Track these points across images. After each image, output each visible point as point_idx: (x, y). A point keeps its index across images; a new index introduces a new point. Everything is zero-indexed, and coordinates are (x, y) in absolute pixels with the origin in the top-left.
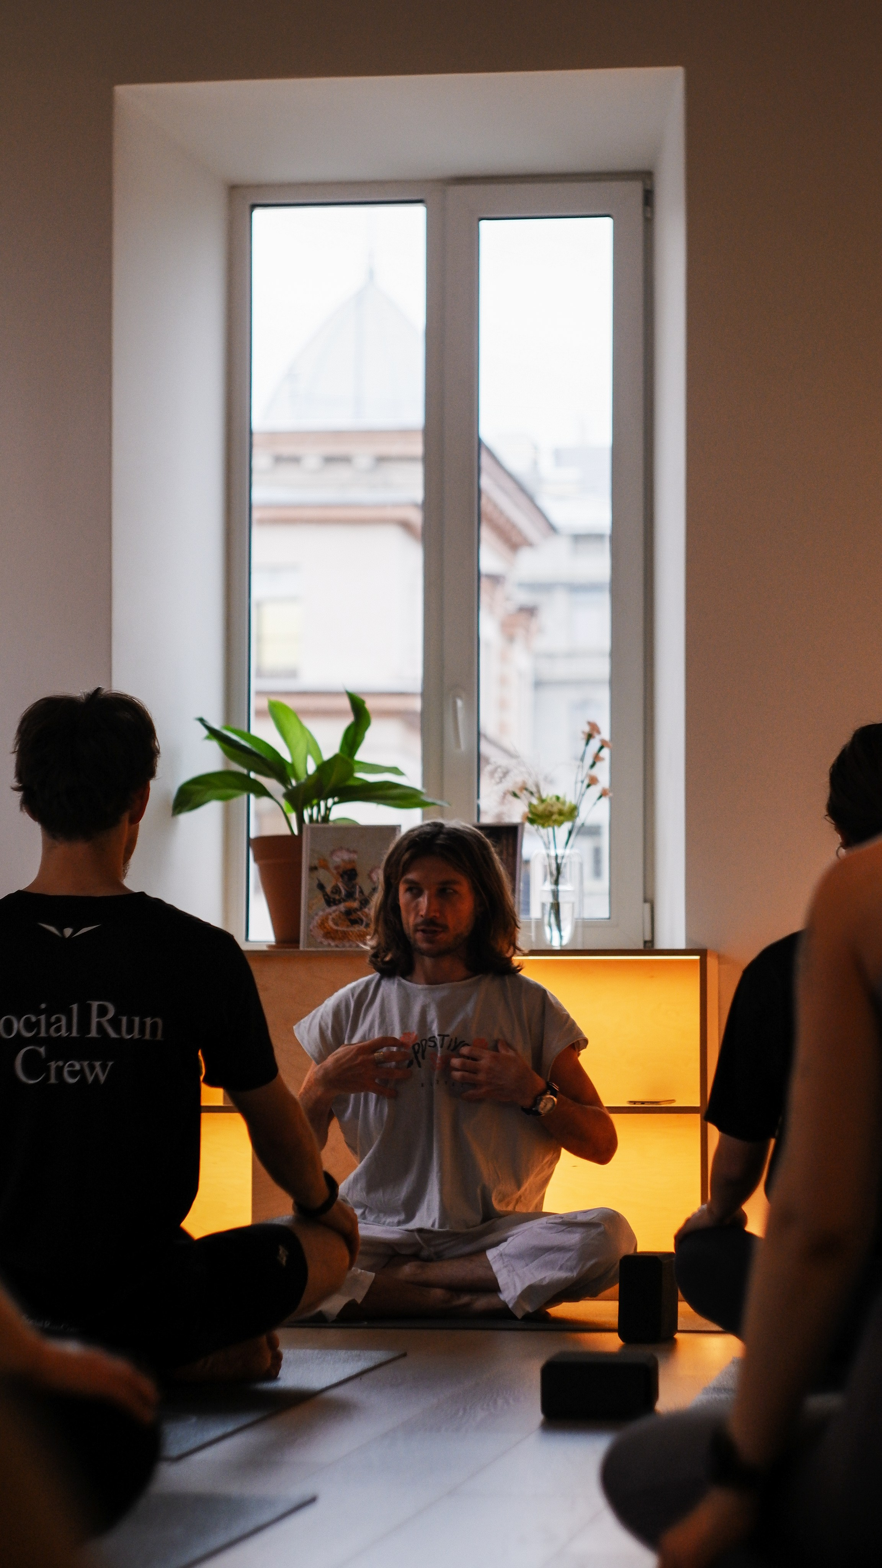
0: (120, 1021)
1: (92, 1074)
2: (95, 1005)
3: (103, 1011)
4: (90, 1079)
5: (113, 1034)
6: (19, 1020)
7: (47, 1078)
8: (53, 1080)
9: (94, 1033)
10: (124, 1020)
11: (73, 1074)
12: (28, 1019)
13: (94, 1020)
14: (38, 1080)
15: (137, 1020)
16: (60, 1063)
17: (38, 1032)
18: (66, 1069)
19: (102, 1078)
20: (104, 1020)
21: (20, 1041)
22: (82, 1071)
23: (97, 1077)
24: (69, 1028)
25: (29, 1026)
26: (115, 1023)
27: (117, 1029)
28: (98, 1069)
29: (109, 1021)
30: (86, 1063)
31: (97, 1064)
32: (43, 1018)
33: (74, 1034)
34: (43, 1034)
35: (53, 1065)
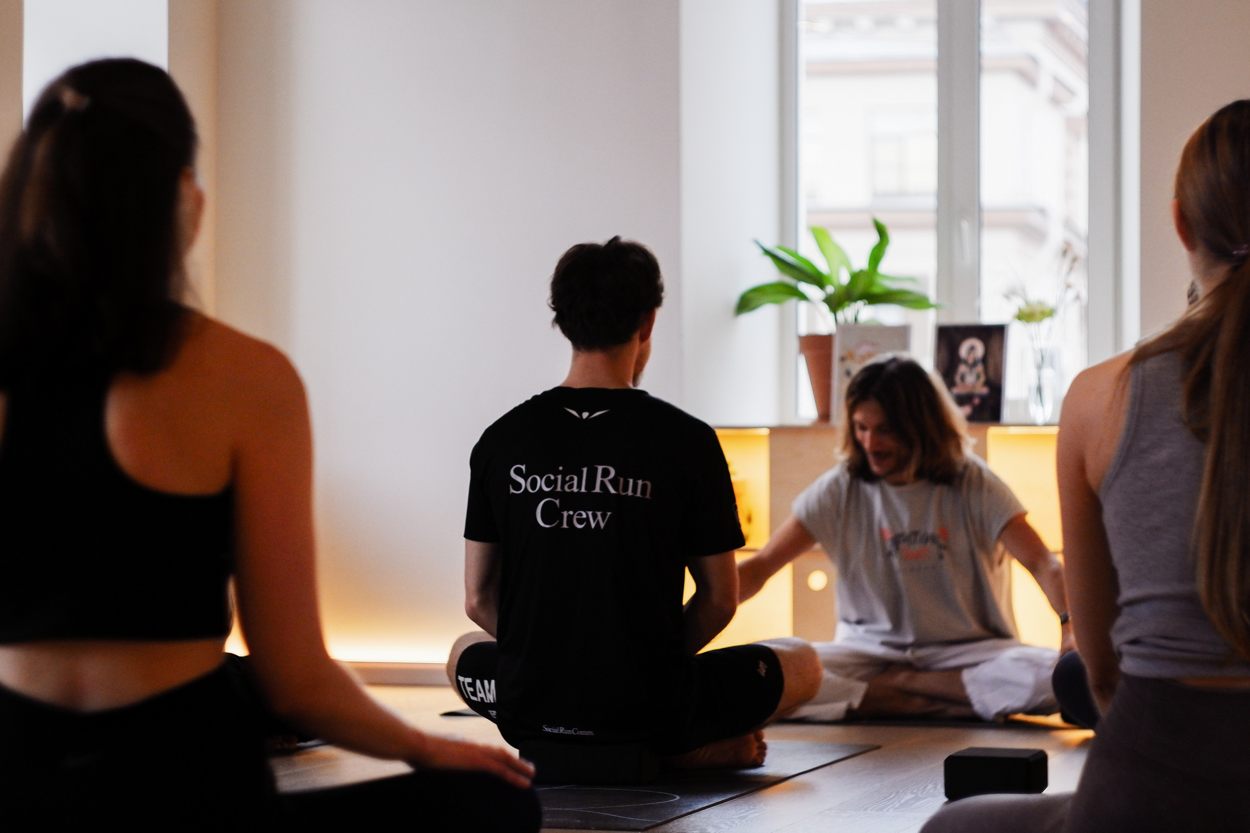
0: (619, 481)
1: (594, 521)
2: (600, 468)
3: (606, 473)
4: (593, 525)
5: (612, 491)
6: (541, 479)
7: (561, 523)
8: (565, 526)
9: (597, 489)
10: (622, 480)
11: (580, 521)
12: (549, 478)
13: (599, 479)
14: (553, 525)
15: (631, 481)
16: (571, 513)
17: (556, 487)
18: (575, 517)
19: (602, 525)
20: (606, 480)
21: (541, 494)
22: (587, 519)
23: (598, 524)
24: (579, 486)
25: (548, 483)
26: (613, 481)
27: (616, 488)
28: (599, 518)
29: (610, 481)
30: (590, 513)
31: (599, 514)
32: (560, 477)
33: (583, 490)
34: (559, 489)
35: (565, 514)
